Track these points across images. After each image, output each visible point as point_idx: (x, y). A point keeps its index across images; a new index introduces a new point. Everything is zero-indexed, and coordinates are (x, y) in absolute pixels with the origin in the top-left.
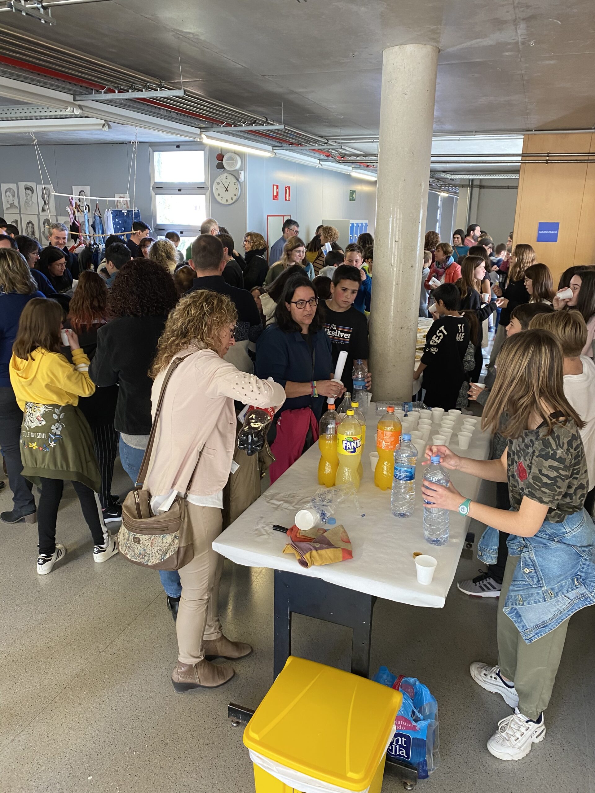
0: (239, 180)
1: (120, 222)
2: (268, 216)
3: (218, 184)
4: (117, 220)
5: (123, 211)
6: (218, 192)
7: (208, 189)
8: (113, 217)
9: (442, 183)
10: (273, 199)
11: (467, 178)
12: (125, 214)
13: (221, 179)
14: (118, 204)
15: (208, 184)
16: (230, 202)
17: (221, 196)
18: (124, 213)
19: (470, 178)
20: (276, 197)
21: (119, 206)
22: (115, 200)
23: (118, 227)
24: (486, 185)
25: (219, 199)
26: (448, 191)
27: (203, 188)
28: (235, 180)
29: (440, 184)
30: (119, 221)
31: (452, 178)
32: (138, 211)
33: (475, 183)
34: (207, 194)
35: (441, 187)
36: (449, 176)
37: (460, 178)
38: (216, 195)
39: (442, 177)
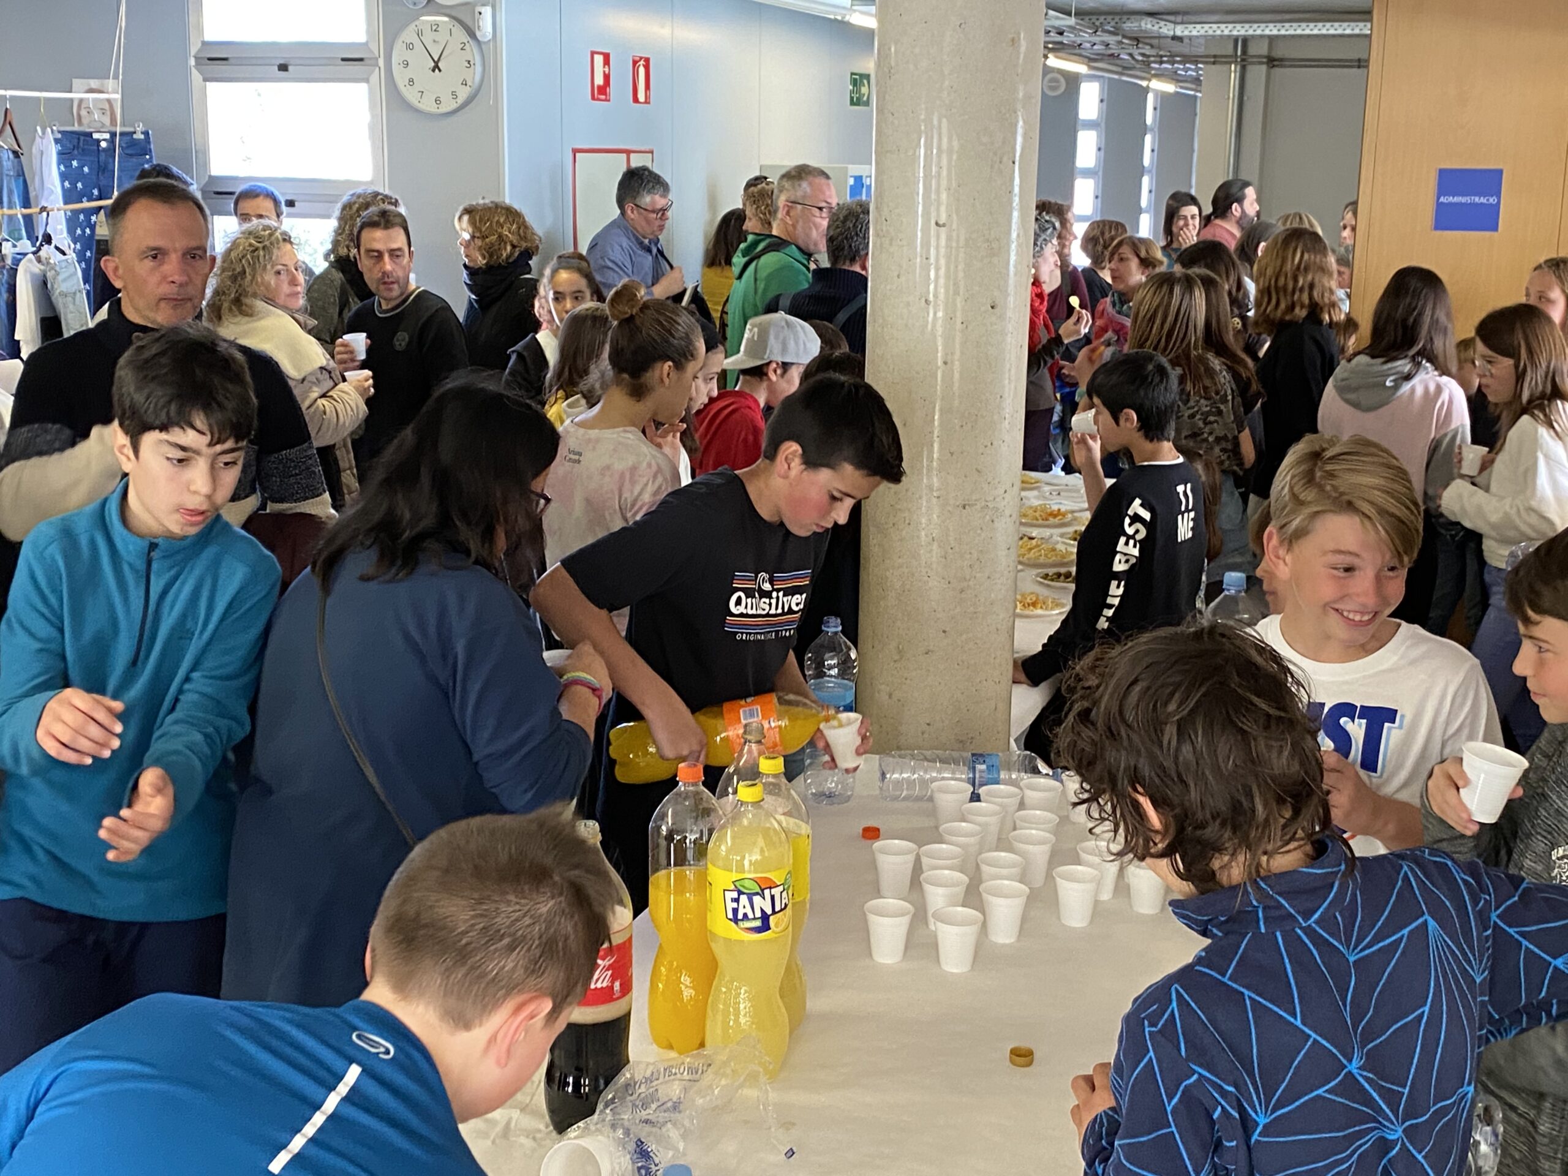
0: (478, 34)
1: (86, 169)
2: (575, 151)
3: (410, 47)
4: (75, 163)
5: (96, 136)
6: (409, 73)
7: (377, 65)
8: (60, 154)
9: (1147, 50)
10: (593, 98)
11: (1226, 32)
12: (103, 144)
13: (419, 34)
14: (84, 113)
15: (377, 49)
16: (449, 105)
17: (418, 86)
18: (98, 141)
19: (1235, 33)
20: (602, 92)
21: (85, 121)
22: (72, 100)
23: (79, 185)
24: (1287, 56)
25: (411, 95)
26: (1174, 77)
27: (361, 60)
28: (464, 37)
29: (1143, 55)
30: (81, 167)
31: (1179, 33)
32: (146, 133)
33: (1252, 50)
34: (374, 78)
35: (1147, 64)
36: (1167, 29)
37: (1202, 32)
38: (401, 82)
39: (1146, 31)
